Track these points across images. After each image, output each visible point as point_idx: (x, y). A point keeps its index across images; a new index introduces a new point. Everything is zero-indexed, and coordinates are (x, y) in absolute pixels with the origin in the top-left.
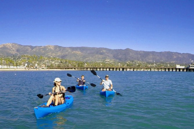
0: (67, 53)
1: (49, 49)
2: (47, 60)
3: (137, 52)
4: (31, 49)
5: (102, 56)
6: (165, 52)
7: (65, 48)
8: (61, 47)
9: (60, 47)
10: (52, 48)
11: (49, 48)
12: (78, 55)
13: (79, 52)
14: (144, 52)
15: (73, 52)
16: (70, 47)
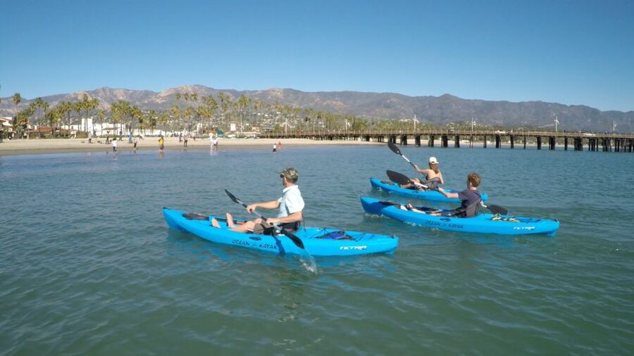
0: (312, 104)
1: (272, 97)
2: (269, 120)
3: (467, 104)
4: (234, 98)
5: (389, 110)
6: (530, 102)
7: (308, 93)
8: (299, 91)
9: (296, 92)
10: (279, 93)
11: (274, 94)
12: (336, 108)
13: (339, 103)
14: (483, 102)
15: (325, 103)
16: (317, 93)
